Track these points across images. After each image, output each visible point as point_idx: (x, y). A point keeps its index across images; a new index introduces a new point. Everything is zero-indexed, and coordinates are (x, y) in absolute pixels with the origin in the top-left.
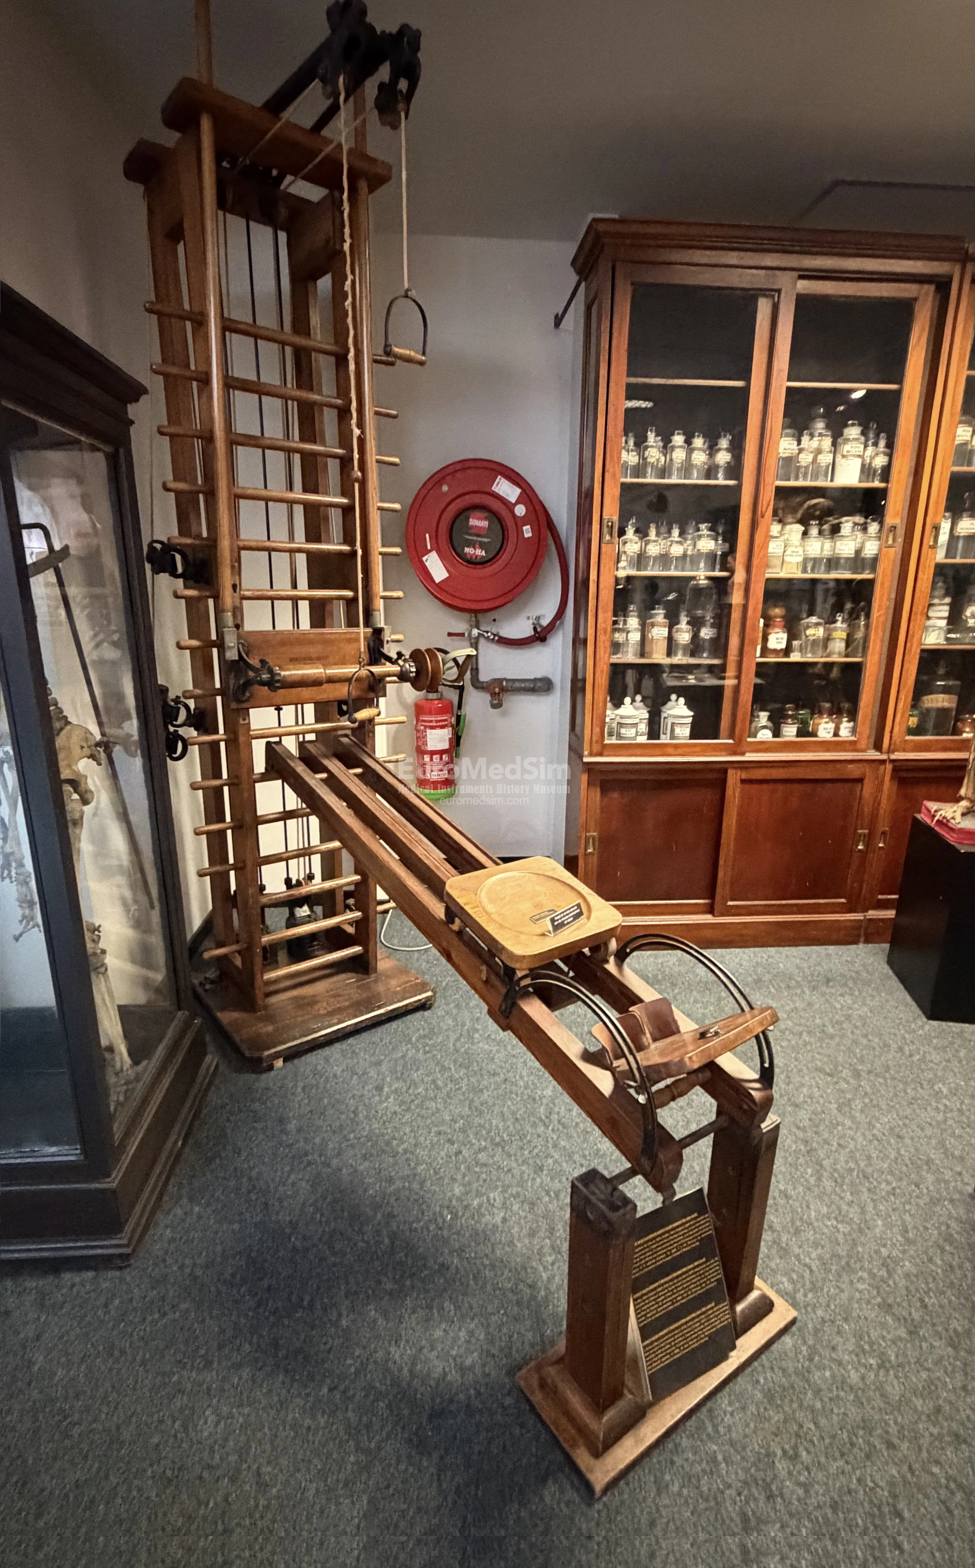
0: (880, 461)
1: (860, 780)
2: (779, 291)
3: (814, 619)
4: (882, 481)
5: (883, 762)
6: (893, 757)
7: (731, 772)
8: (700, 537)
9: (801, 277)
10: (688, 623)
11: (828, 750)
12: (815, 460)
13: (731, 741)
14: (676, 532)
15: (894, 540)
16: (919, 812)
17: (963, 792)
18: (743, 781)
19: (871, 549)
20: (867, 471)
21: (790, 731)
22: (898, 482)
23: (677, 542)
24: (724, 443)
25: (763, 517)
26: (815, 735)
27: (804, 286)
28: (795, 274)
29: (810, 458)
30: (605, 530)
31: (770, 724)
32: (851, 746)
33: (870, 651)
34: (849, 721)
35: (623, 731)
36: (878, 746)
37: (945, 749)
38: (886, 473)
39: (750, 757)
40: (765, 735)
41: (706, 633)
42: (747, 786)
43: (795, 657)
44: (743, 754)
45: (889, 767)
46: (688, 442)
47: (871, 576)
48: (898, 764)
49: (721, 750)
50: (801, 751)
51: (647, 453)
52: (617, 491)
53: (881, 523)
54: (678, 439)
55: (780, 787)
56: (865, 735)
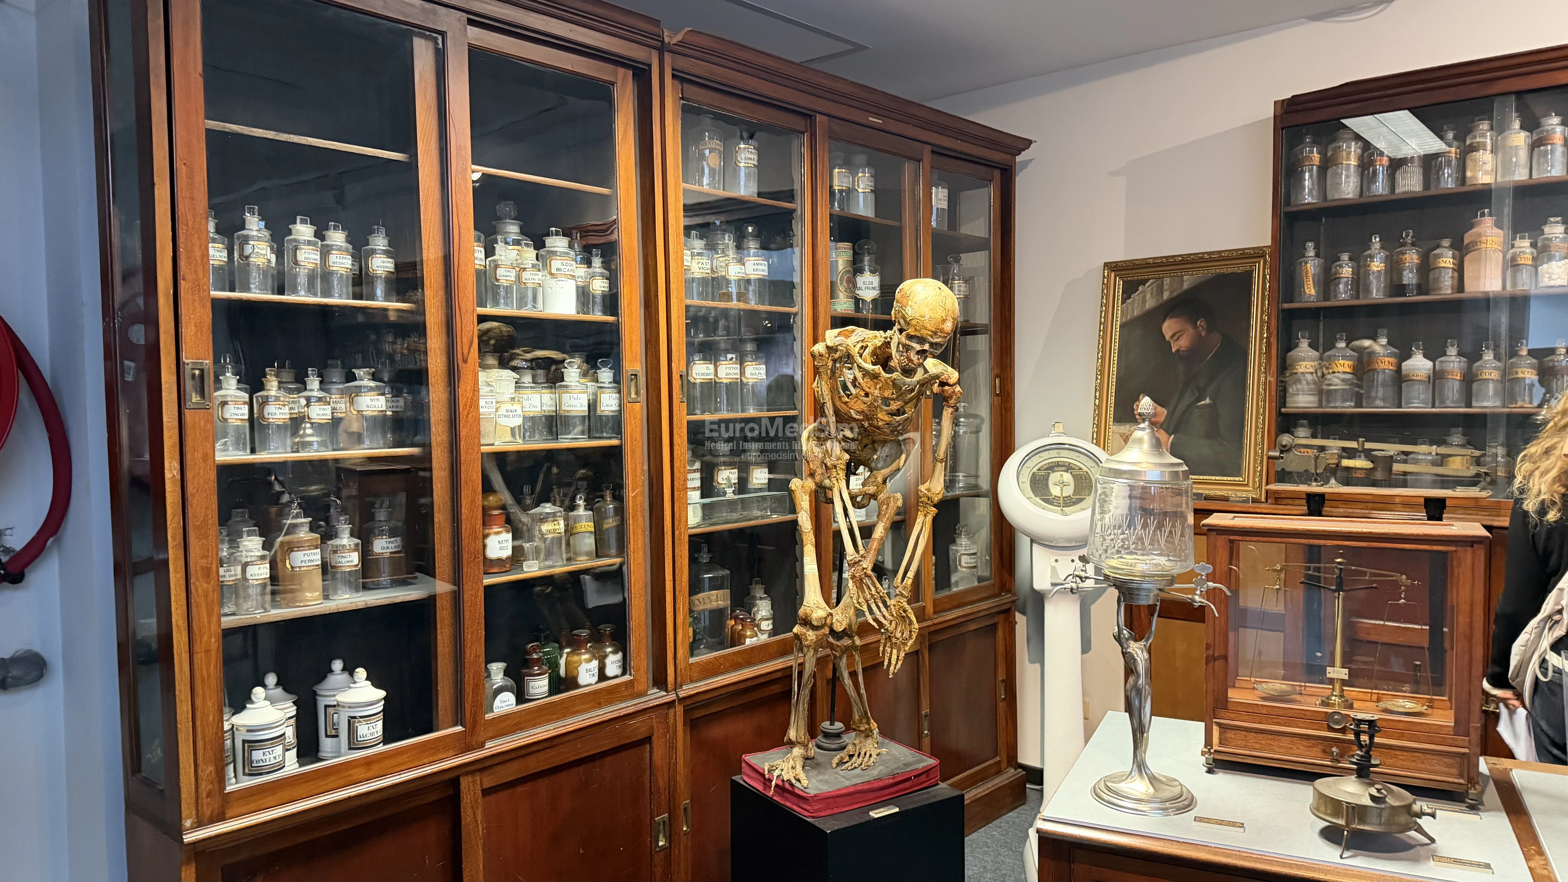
0: (599, 286)
1: (648, 740)
2: (443, 34)
3: (547, 508)
4: (605, 313)
5: (671, 704)
6: (682, 694)
7: (464, 782)
8: (359, 390)
9: (471, 22)
10: (352, 535)
11: (600, 705)
12: (519, 277)
13: (459, 728)
14: (314, 383)
15: (637, 393)
16: (739, 772)
17: (792, 734)
18: (486, 792)
19: (609, 403)
20: (584, 296)
21: (539, 685)
22: (630, 315)
23: (320, 400)
24: (380, 242)
25: (465, 361)
26: (577, 686)
27: (476, 35)
28: (465, 16)
29: (512, 275)
30: (189, 384)
31: (510, 682)
32: (627, 691)
33: (632, 546)
34: (615, 652)
35: (257, 755)
36: (660, 681)
37: (736, 666)
38: (611, 303)
39: (493, 747)
40: (505, 703)
41: (383, 546)
42: (492, 798)
43: (532, 569)
44: (481, 746)
45: (679, 709)
46: (320, 235)
47: (615, 442)
48: (689, 702)
49: (446, 749)
50: (563, 716)
51: (248, 250)
52: (206, 315)
53: (617, 369)
54: (303, 231)
55: (543, 785)
56: (642, 671)
